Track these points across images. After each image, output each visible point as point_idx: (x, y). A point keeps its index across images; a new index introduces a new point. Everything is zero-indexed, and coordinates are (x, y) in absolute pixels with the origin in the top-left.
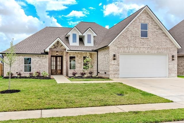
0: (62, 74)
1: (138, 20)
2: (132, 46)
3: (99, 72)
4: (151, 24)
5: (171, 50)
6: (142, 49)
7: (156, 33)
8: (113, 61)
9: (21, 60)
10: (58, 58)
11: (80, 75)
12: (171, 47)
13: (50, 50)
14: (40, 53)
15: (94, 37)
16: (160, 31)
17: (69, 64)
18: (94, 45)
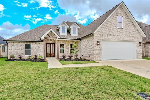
0: (55, 56)
1: (116, 13)
2: (111, 34)
3: (82, 55)
4: (125, 18)
5: (138, 38)
6: (118, 37)
7: (129, 25)
8: (97, 46)
9: (22, 46)
10: (52, 45)
11: (68, 58)
12: (139, 36)
13: (45, 38)
14: (38, 41)
15: (78, 29)
16: (131, 23)
17: (60, 49)
18: (78, 35)
